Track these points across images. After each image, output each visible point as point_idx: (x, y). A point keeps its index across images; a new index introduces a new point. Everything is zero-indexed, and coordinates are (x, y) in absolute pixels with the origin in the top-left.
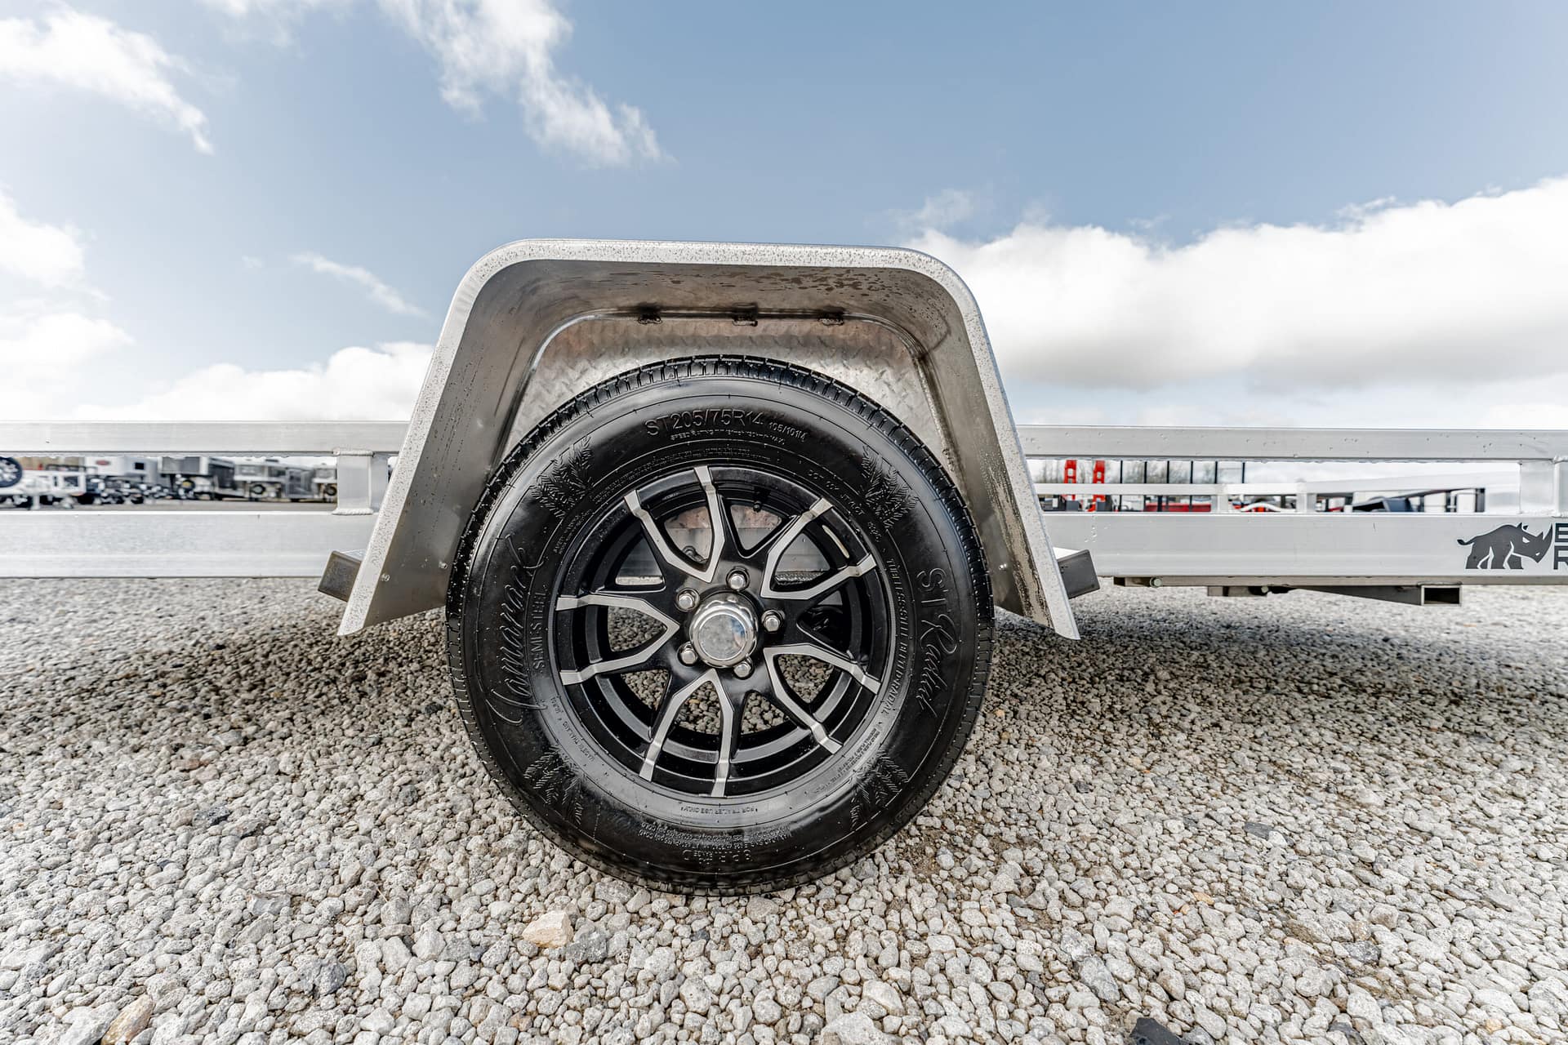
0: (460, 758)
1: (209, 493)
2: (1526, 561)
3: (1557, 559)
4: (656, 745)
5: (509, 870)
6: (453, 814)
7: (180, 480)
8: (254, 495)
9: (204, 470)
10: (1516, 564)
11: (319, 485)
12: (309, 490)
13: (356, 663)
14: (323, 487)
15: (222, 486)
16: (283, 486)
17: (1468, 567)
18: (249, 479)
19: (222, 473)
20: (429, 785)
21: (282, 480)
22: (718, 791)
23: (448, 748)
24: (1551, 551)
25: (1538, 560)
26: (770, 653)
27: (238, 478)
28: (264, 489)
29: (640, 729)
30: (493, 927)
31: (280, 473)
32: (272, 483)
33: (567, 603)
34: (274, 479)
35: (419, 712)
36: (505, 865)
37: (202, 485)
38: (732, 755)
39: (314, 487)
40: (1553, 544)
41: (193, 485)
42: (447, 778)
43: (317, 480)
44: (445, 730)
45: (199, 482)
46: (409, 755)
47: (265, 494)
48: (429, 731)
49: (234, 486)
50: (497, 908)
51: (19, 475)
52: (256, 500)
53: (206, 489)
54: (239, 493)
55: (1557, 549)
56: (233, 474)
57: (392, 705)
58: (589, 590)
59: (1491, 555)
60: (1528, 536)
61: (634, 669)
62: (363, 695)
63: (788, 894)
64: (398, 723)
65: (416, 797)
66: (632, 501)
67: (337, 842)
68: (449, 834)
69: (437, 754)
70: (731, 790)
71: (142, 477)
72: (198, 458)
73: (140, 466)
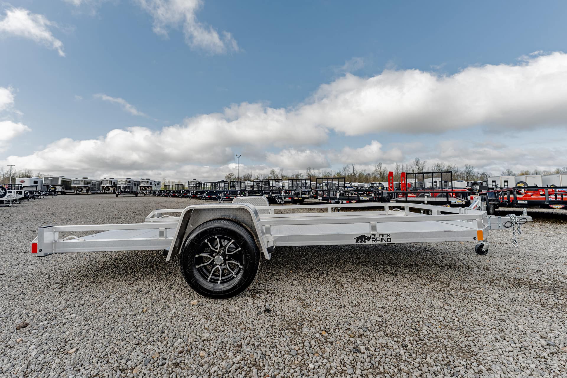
0: (178, 282)
1: (61, 192)
2: (366, 241)
3: (372, 241)
4: (210, 276)
5: (188, 297)
6: (178, 290)
7: (51, 187)
8: (78, 192)
9: (60, 183)
10: (365, 242)
11: (103, 187)
12: (99, 189)
13: (150, 263)
14: (104, 188)
15: (66, 189)
16: (89, 188)
17: (356, 242)
18: (76, 186)
19: (66, 184)
20: (173, 286)
21: (89, 185)
22: (219, 283)
23: (175, 280)
24: (371, 239)
25: (369, 241)
26: (227, 262)
27: (72, 185)
28: (82, 190)
29: (208, 274)
30: (187, 303)
31: (88, 183)
32: (85, 187)
33: (197, 256)
34: (86, 186)
35: (167, 274)
36: (188, 296)
37: (59, 188)
38: (221, 278)
39: (101, 188)
40: (371, 238)
41: (56, 189)
42: (176, 285)
43: (102, 185)
44: (173, 277)
45: (58, 187)
46: (168, 281)
47: (83, 192)
48: (170, 277)
49: (71, 188)
50: (187, 301)
51: (5, 193)
52: (79, 194)
53: (60, 190)
54: (73, 191)
55: (372, 239)
56: (71, 184)
57: (162, 272)
58: (200, 253)
59: (360, 240)
60: (367, 237)
61: (207, 265)
62: (154, 270)
63: (230, 299)
64: (164, 276)
65: (171, 288)
66: (206, 241)
67: (161, 294)
68: (178, 293)
69: (173, 281)
70: (221, 283)
71: (36, 186)
72: (58, 179)
73: (36, 182)
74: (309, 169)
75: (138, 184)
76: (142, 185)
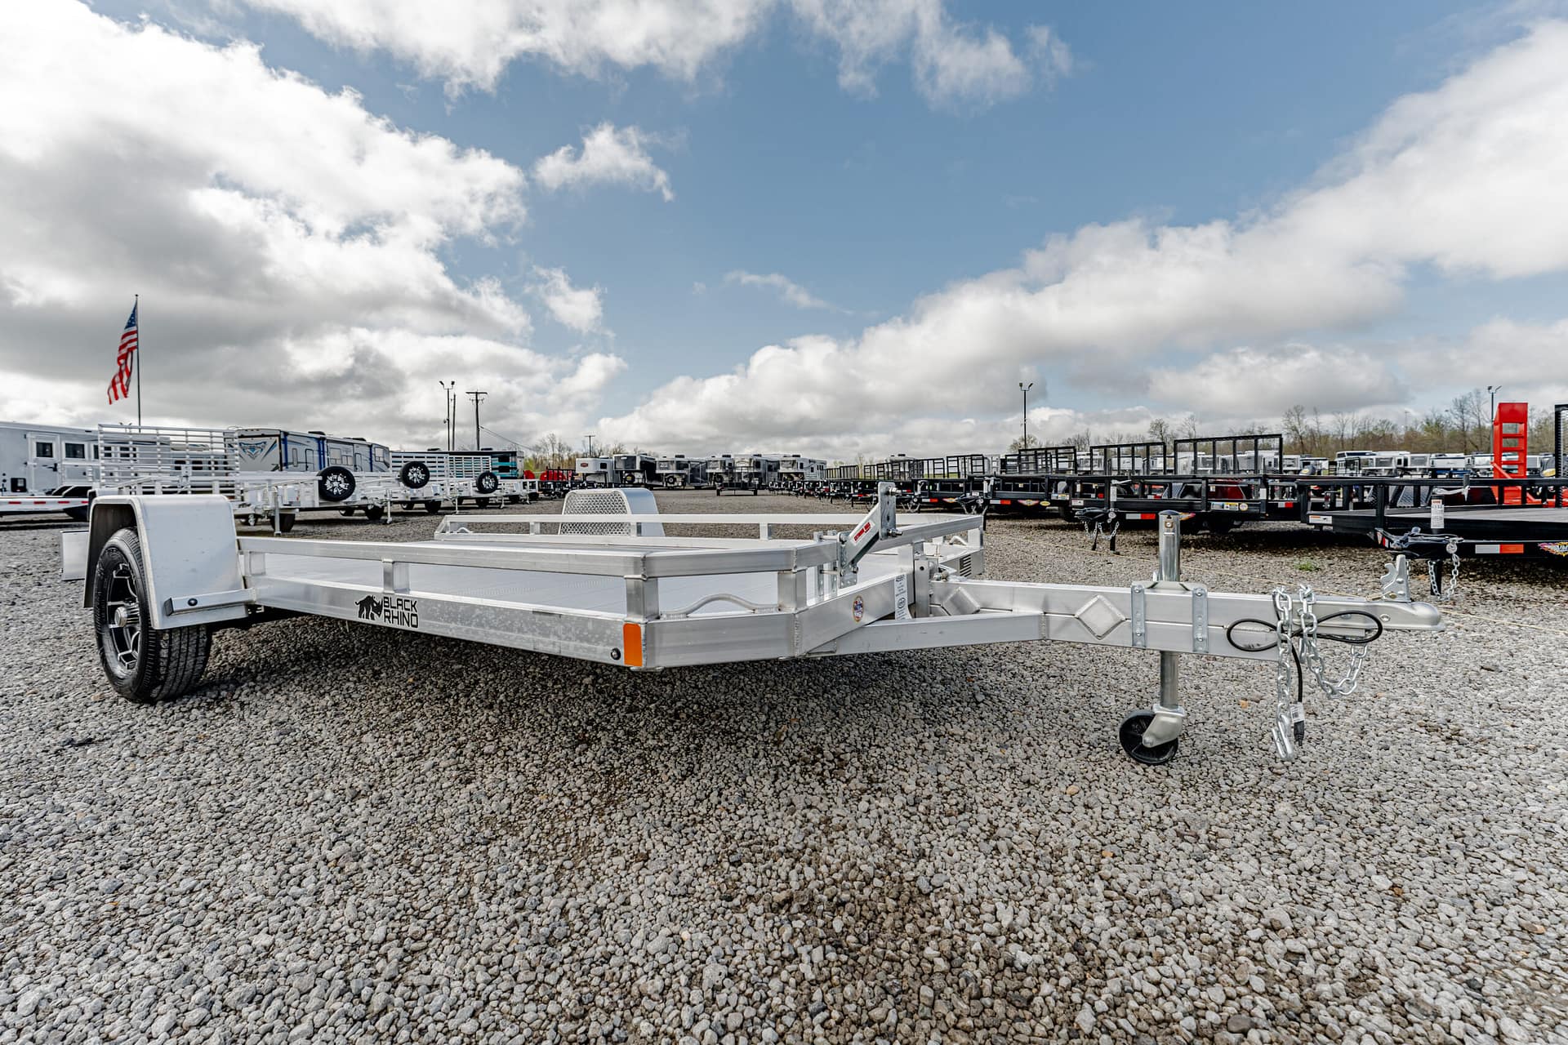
1: (644, 484)
7: (625, 474)
8: (670, 485)
9: (638, 468)
12: (704, 478)
14: (713, 476)
15: (651, 478)
16: (687, 476)
18: (665, 472)
19: (649, 467)
21: (686, 471)
27: (658, 472)
28: (675, 480)
31: (686, 466)
32: (680, 475)
34: (681, 471)
37: (639, 477)
39: (707, 476)
45: (636, 475)
47: (676, 484)
49: (657, 478)
52: (671, 489)
53: (642, 481)
54: (661, 483)
56: (656, 468)
71: (605, 473)
72: (634, 458)
73: (603, 466)
74: (1298, 411)
75: (773, 466)
76: (782, 470)
